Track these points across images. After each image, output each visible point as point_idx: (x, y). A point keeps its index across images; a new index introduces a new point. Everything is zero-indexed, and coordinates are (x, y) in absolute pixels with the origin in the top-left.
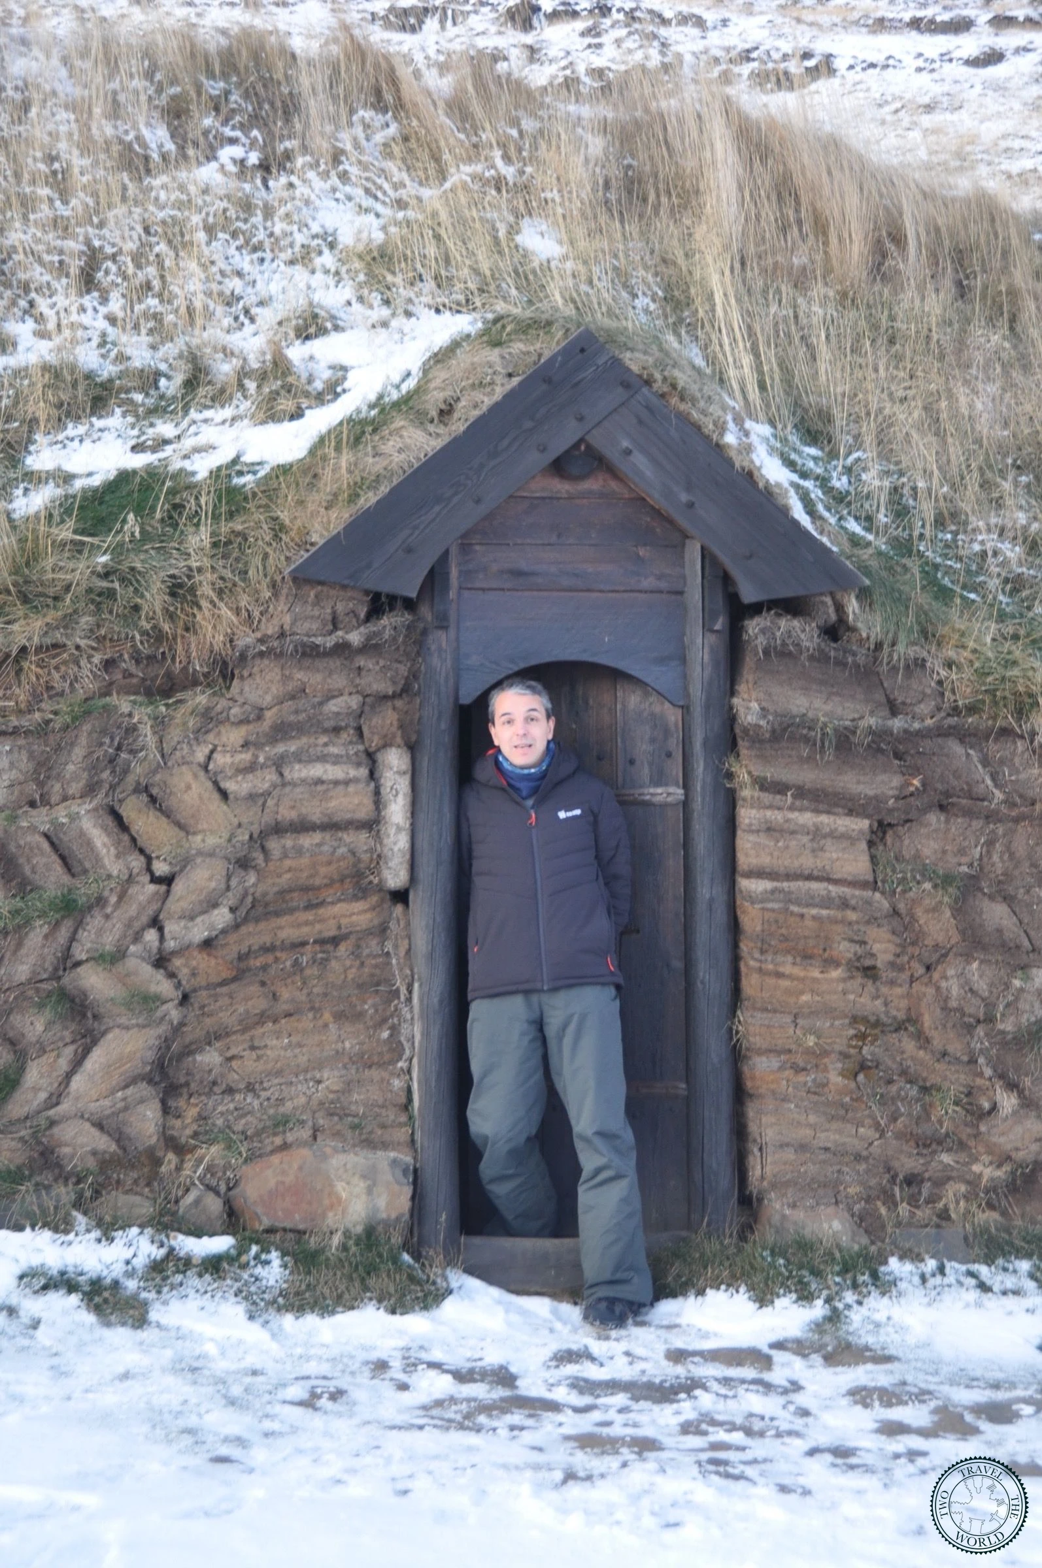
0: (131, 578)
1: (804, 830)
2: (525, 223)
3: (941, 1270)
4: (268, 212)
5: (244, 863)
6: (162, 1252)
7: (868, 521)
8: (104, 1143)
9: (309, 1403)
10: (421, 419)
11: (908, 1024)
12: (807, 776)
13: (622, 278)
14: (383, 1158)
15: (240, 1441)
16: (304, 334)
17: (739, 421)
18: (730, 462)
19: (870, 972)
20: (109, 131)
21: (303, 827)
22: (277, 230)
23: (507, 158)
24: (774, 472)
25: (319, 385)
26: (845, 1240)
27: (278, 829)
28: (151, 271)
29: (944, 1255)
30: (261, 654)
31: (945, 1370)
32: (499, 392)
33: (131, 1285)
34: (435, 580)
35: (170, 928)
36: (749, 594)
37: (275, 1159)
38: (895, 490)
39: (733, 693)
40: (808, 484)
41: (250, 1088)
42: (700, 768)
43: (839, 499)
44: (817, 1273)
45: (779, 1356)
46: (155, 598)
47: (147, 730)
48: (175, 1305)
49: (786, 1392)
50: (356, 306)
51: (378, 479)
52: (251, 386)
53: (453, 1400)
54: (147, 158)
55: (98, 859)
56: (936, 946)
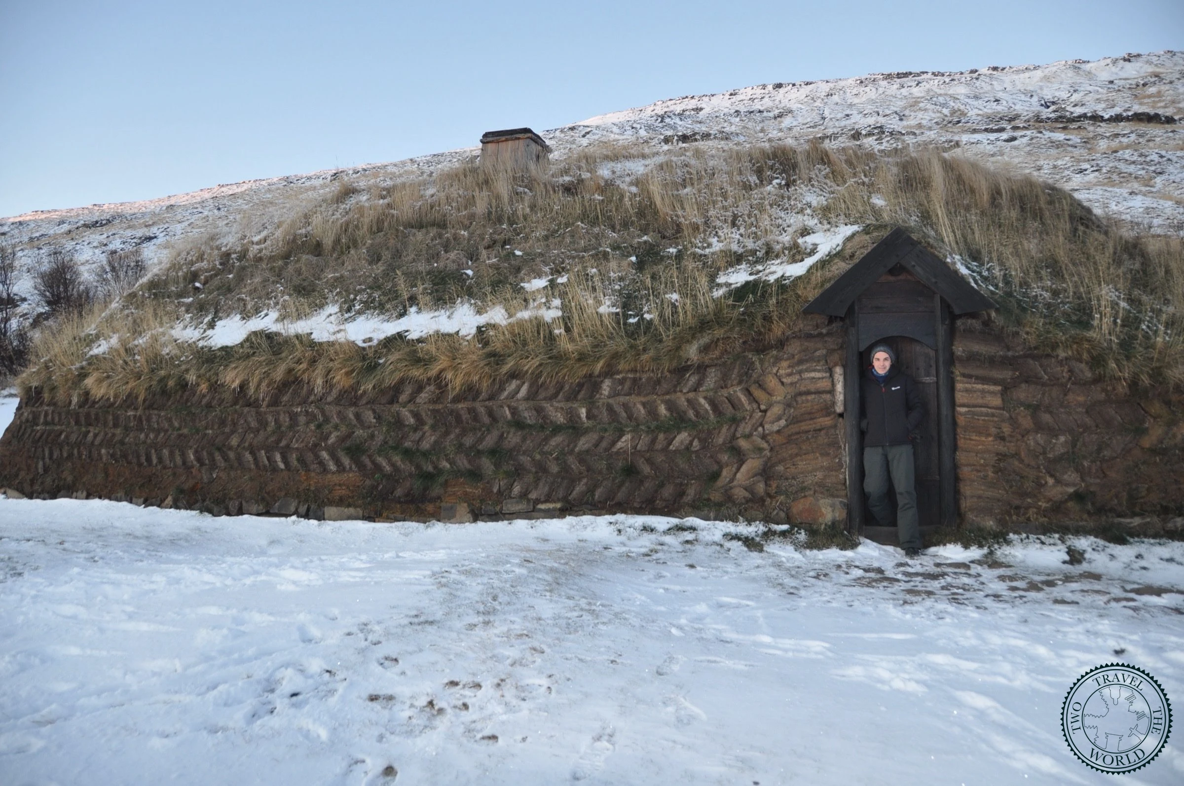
0: (751, 315)
1: (979, 390)
2: (873, 195)
3: (1028, 537)
4: (789, 198)
5: (789, 405)
6: (767, 529)
7: (996, 286)
8: (747, 495)
9: (817, 577)
10: (844, 259)
11: (1016, 455)
12: (980, 372)
13: (907, 211)
14: (837, 501)
15: (796, 588)
16: (803, 235)
17: (951, 254)
18: (949, 268)
19: (1003, 439)
20: (738, 179)
21: (808, 393)
22: (792, 203)
23: (865, 176)
24: (964, 271)
25: (808, 250)
26: (994, 527)
27: (801, 394)
28: (753, 219)
29: (1029, 532)
30: (794, 338)
31: (1030, 570)
32: (870, 249)
33: (758, 539)
34: (851, 311)
35: (767, 426)
36: (957, 311)
37: (802, 500)
38: (1005, 275)
39: (952, 345)
40: (975, 274)
41: (793, 478)
42: (942, 370)
43: (985, 279)
44: (985, 539)
45: (972, 565)
46: (759, 321)
47: (757, 363)
48: (772, 546)
49: (976, 577)
50: (819, 225)
51: (830, 279)
52: (787, 252)
53: (864, 578)
54: (750, 186)
55: (743, 405)
56: (1026, 429)
